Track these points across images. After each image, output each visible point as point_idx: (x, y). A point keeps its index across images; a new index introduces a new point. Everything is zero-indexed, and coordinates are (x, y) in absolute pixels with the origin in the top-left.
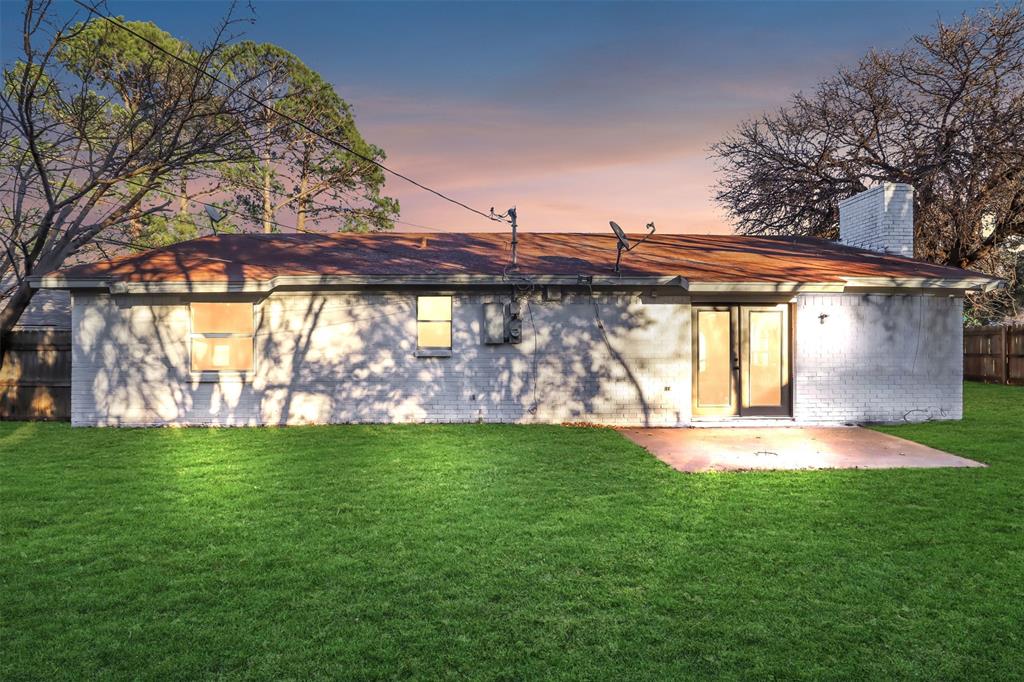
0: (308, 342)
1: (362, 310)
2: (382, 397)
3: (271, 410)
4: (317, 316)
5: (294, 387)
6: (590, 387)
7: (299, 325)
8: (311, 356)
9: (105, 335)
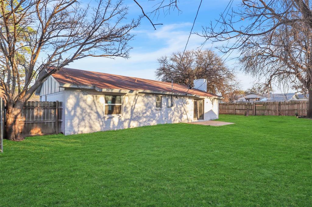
0: (134, 107)
1: (145, 99)
2: (149, 120)
3: (126, 125)
4: (136, 100)
5: (131, 120)
6: (181, 117)
7: (132, 103)
8: (135, 110)
9: (77, 105)
